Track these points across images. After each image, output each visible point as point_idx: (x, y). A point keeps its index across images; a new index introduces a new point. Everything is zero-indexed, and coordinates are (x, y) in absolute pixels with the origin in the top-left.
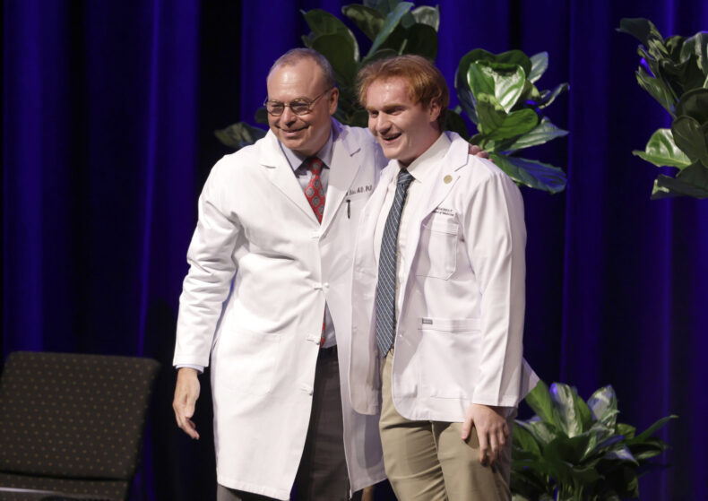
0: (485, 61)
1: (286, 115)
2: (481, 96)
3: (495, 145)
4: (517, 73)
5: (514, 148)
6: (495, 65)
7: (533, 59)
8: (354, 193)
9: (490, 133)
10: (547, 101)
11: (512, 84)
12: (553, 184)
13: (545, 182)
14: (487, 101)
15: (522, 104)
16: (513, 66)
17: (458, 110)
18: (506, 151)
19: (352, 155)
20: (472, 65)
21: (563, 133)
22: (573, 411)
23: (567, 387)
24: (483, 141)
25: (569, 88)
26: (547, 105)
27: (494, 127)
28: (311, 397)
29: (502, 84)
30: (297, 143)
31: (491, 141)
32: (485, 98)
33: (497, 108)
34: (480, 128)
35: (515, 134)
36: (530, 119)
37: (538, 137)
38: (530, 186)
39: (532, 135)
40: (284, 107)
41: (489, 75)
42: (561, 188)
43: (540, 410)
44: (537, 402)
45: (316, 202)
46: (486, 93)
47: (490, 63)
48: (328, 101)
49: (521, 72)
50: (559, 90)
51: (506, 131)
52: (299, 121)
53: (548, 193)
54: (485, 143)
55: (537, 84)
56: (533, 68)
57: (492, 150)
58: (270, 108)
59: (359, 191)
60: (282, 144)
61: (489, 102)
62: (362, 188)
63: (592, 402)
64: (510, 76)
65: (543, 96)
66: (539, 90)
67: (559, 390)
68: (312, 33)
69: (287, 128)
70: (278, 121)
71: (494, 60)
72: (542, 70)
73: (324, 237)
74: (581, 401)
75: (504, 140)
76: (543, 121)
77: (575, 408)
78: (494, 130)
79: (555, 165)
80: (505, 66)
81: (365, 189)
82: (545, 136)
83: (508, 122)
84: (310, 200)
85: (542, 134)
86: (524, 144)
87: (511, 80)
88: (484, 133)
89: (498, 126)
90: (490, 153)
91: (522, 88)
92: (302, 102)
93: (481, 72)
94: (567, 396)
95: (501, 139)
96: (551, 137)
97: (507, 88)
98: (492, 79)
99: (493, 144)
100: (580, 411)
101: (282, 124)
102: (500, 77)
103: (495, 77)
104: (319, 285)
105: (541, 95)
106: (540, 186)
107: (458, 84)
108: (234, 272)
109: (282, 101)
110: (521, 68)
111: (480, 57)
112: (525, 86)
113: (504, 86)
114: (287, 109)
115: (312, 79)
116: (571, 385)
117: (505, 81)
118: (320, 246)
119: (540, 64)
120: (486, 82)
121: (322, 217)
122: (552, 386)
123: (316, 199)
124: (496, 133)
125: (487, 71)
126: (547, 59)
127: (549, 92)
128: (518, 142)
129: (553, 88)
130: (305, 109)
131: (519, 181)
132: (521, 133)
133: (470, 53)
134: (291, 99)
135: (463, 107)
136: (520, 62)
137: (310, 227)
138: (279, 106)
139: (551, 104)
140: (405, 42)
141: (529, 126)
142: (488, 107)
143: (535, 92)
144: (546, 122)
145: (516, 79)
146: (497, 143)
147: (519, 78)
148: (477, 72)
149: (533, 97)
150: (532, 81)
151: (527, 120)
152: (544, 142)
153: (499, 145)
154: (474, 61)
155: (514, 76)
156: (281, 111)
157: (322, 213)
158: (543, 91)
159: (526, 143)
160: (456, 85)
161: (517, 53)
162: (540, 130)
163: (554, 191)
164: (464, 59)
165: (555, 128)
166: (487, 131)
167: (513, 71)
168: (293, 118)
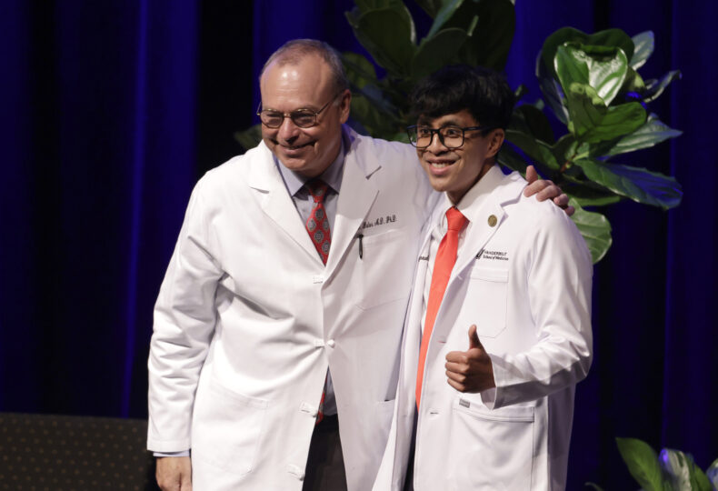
0: (574, 43)
1: (286, 128)
2: (574, 87)
3: (590, 149)
4: (617, 58)
5: (613, 152)
6: (589, 48)
7: (635, 39)
8: (371, 225)
9: (585, 134)
10: (654, 94)
11: (610, 72)
12: (665, 198)
13: (655, 195)
14: (582, 93)
15: (624, 96)
16: (611, 49)
17: (540, 105)
18: (604, 156)
19: (368, 177)
20: (560, 48)
21: (676, 133)
22: (689, 484)
23: (681, 454)
24: (575, 144)
25: (681, 76)
26: (654, 98)
27: (590, 126)
28: (302, 483)
29: (597, 72)
30: (300, 163)
31: (585, 144)
32: (580, 89)
33: (596, 101)
34: (571, 127)
35: (617, 134)
36: (636, 115)
37: (645, 139)
38: (637, 200)
39: (636, 137)
40: (283, 118)
41: (581, 60)
42: (676, 203)
43: (647, 483)
44: (643, 474)
45: (320, 237)
46: (581, 83)
47: (582, 45)
48: (338, 108)
49: (621, 56)
50: (669, 79)
51: (605, 132)
52: (302, 136)
53: (660, 209)
54: (578, 147)
55: (640, 71)
56: (636, 50)
57: (586, 154)
58: (265, 118)
59: (377, 223)
60: (280, 162)
61: (585, 94)
62: (382, 219)
63: (712, 473)
64: (609, 61)
65: (649, 87)
66: (644, 79)
67: (671, 457)
68: (355, 9)
69: (287, 143)
70: (276, 134)
71: (586, 42)
72: (646, 54)
73: (329, 282)
74: (698, 472)
75: (603, 142)
76: (650, 118)
77: (691, 481)
78: (589, 130)
79: (667, 174)
80: (601, 48)
81: (385, 220)
82: (653, 137)
83: (609, 118)
84: (311, 235)
85: (648, 135)
86: (627, 147)
87: (609, 67)
88: (576, 133)
89: (596, 125)
90: (584, 159)
91: (624, 77)
92: (306, 111)
93: (571, 57)
94: (682, 465)
95: (598, 141)
96: (661, 139)
97: (605, 76)
98: (586, 65)
99: (588, 147)
100: (698, 483)
101: (280, 138)
102: (596, 64)
103: (589, 64)
104: (320, 342)
105: (646, 85)
106: (650, 201)
107: (540, 72)
108: (213, 324)
109: (281, 110)
110: (622, 52)
111: (569, 37)
112: (627, 75)
113: (601, 75)
114: (287, 121)
115: (319, 82)
116: (685, 452)
117: (601, 68)
118: (323, 295)
119: (644, 46)
120: (577, 68)
121: (327, 256)
122: (662, 451)
123: (320, 234)
124: (592, 133)
125: (579, 56)
126: (652, 40)
127: (655, 81)
128: (619, 145)
129: (661, 76)
130: (309, 121)
131: (623, 194)
132: (624, 133)
133: (557, 32)
134: (293, 108)
135: (546, 101)
136: (619, 44)
137: (311, 269)
138: (278, 116)
139: (659, 97)
140: (476, 19)
141: (636, 123)
142: (584, 100)
143: (639, 82)
144: (653, 119)
145: (615, 65)
146: (592, 146)
147: (620, 64)
148: (566, 57)
149: (637, 88)
150: (635, 68)
151: (633, 116)
152: (652, 145)
153: (595, 149)
154: (562, 43)
155: (613, 62)
156: (280, 123)
157: (328, 251)
158: (648, 81)
159: (629, 146)
160: (537, 74)
161: (616, 33)
162: (646, 130)
163: (667, 206)
164: (549, 40)
165: (666, 127)
166: (581, 131)
167: (611, 55)
168: (295, 132)
